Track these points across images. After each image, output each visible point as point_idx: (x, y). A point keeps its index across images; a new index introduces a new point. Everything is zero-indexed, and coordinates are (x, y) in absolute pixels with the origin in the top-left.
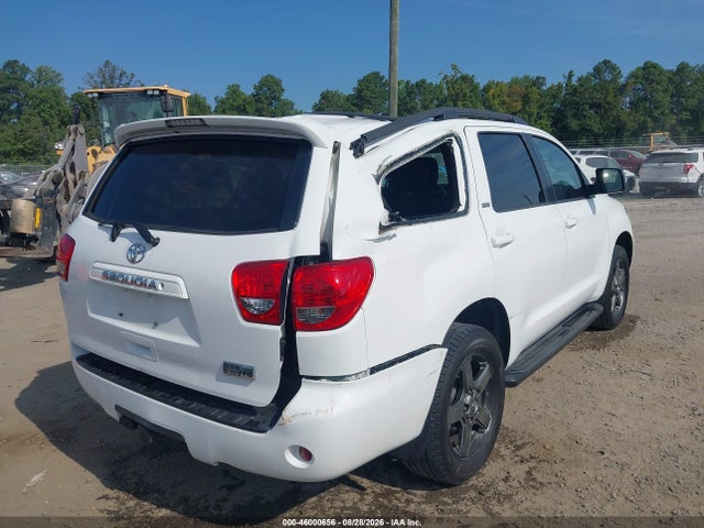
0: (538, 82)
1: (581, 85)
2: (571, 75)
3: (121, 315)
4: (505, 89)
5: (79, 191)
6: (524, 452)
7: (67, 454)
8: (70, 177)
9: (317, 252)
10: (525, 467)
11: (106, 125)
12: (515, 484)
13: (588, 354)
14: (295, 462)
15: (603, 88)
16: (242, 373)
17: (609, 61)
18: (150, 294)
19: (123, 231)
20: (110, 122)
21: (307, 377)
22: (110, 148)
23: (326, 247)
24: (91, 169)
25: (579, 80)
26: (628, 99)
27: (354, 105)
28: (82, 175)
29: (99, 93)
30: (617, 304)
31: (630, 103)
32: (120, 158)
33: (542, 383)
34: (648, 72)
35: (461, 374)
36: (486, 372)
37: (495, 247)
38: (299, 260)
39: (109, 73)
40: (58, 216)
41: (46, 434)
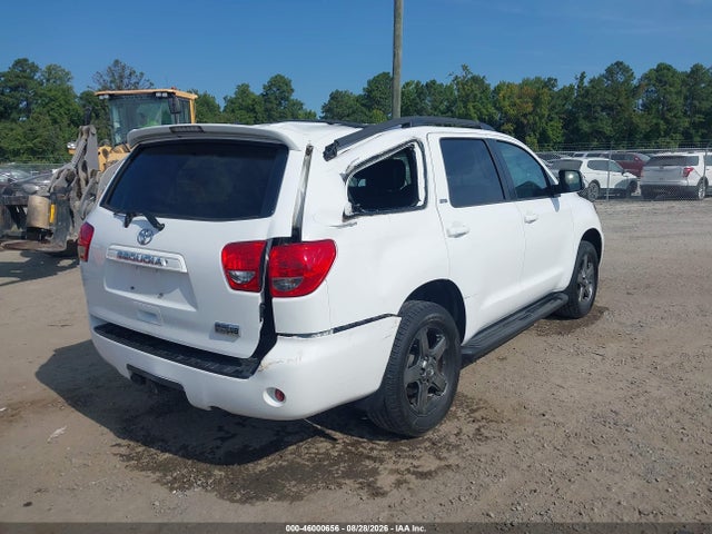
0: (550, 83)
1: (593, 87)
2: (583, 76)
3: (133, 288)
4: (516, 91)
5: (91, 188)
6: (477, 415)
7: (84, 414)
8: (82, 175)
9: (289, 235)
10: (476, 426)
11: (117, 125)
12: (465, 437)
13: (554, 339)
14: (271, 402)
15: (615, 90)
16: (231, 331)
17: (621, 63)
18: (157, 270)
19: (135, 219)
20: (120, 122)
21: (282, 335)
22: (120, 148)
23: (297, 231)
24: (102, 167)
25: (591, 81)
26: (641, 101)
27: (363, 105)
28: (94, 173)
29: (110, 95)
30: (585, 295)
31: (643, 106)
32: (132, 159)
33: (505, 361)
34: (662, 74)
35: (417, 342)
36: (441, 343)
37: (450, 236)
38: (276, 241)
39: (119, 74)
40: (71, 213)
41: (65, 399)
